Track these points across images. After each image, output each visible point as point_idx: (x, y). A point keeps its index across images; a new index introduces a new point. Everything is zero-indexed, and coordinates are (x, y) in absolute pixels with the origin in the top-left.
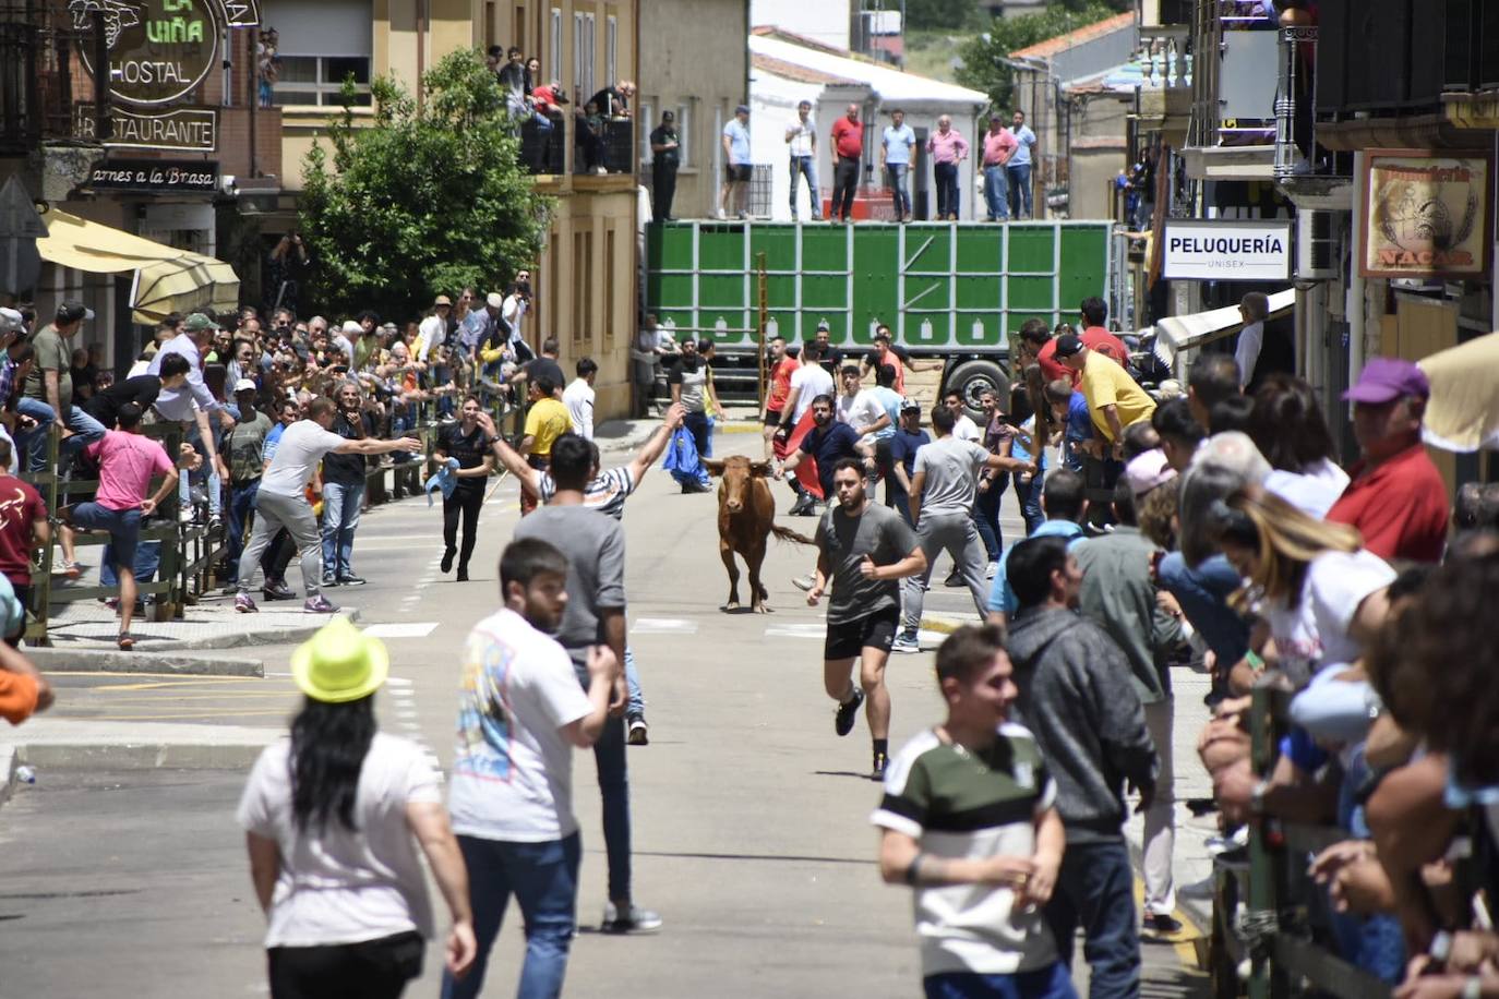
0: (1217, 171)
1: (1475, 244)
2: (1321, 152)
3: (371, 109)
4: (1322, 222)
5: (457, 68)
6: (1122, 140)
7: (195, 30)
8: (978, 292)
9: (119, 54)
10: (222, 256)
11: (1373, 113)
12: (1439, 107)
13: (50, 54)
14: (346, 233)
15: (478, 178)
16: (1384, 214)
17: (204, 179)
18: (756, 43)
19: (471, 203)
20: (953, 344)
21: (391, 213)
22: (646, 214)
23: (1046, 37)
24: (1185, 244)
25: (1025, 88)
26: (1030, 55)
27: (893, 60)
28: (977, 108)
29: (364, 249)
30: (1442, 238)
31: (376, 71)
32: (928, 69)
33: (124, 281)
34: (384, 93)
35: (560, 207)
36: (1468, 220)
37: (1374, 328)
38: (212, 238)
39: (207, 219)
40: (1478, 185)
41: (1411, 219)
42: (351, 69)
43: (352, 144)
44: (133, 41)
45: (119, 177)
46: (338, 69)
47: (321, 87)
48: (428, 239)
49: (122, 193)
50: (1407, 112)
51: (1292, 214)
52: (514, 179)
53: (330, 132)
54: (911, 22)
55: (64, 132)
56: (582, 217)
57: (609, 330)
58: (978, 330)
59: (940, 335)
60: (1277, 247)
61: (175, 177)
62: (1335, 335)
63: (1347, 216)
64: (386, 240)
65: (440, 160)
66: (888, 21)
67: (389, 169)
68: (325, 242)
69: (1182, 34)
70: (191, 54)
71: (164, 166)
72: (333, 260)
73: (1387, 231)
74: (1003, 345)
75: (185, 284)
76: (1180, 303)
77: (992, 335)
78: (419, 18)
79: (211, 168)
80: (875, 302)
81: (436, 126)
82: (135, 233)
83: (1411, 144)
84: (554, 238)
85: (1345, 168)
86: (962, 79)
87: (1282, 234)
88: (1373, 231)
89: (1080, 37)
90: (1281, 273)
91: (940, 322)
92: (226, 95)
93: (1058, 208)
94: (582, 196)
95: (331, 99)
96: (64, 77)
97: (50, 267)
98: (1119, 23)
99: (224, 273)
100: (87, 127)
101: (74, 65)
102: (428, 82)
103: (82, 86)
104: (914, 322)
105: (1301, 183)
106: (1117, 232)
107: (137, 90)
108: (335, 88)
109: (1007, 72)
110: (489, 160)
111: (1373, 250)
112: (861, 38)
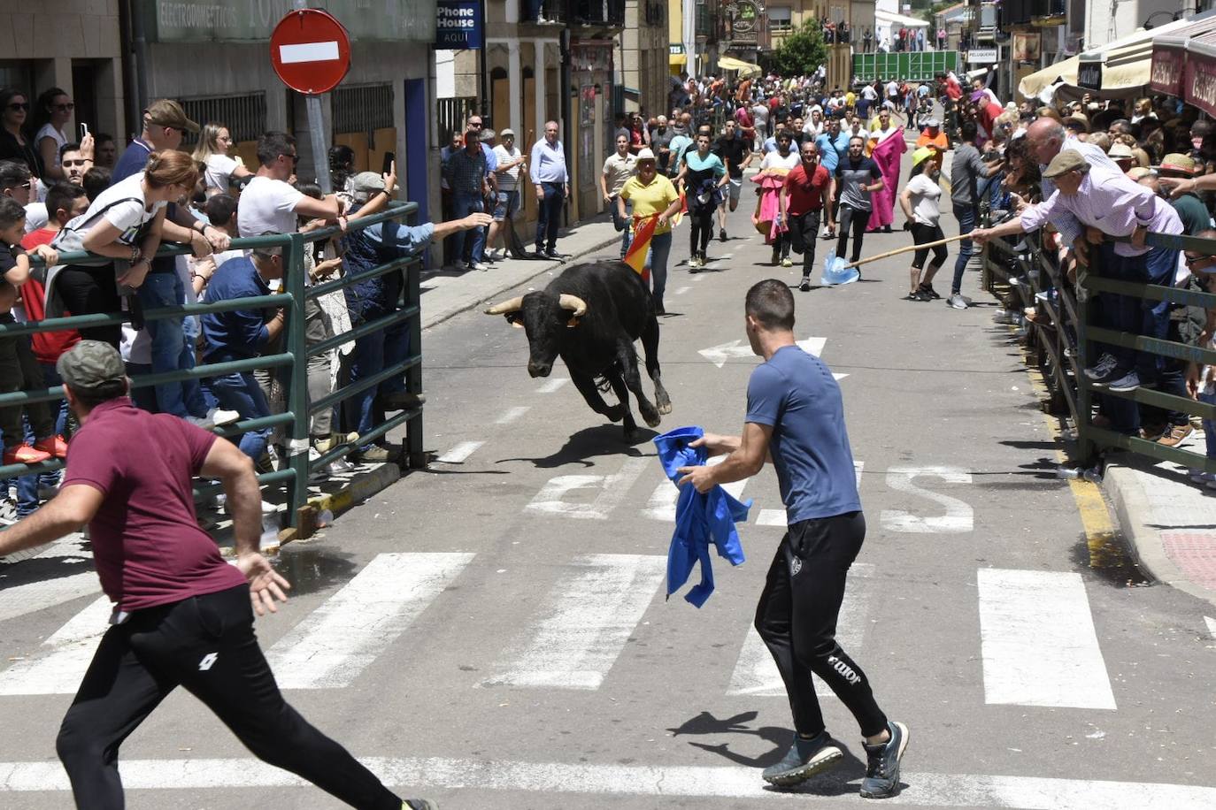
0: (979, 38)
1: (1037, 53)
2: (1004, 33)
3: (791, 31)
4: (1003, 49)
5: (809, 21)
6: (960, 32)
7: (752, 15)
8: (927, 68)
9: (736, 21)
10: (758, 65)
11: (1016, 23)
12: (1030, 22)
13: (721, 21)
14: (786, 59)
15: (814, 45)
16: (1017, 46)
17: (753, 48)
18: (877, 14)
19: (813, 51)
20: (921, 79)
21: (795, 54)
22: (852, 52)
23: (944, 9)
24: (973, 55)
25: (938, 21)
26: (939, 14)
27: (908, 16)
28: (927, 26)
29: (789, 62)
30: (1029, 51)
31: (792, 22)
32: (917, 17)
33: (737, 71)
34: (794, 27)
35: (833, 51)
36: (1036, 46)
37: (1015, 72)
38: (756, 61)
39: (755, 57)
40: (1038, 39)
41: (1023, 48)
42: (786, 22)
43: (787, 39)
44: (739, 18)
45: (736, 48)
46: (784, 22)
47: (780, 26)
48: (802, 59)
49: (737, 51)
50: (1022, 23)
51: (997, 46)
52: (823, 45)
53: (782, 36)
54: (912, 7)
55: (724, 38)
56: (838, 53)
57: (844, 78)
58: (927, 76)
59: (918, 78)
60: (994, 54)
61: (748, 47)
62: (1006, 74)
63: (1009, 47)
64: (794, 60)
65: (806, 41)
66: (907, 7)
67: (795, 44)
68: (781, 61)
69: (973, 7)
70: (751, 20)
71: (745, 45)
72: (783, 65)
73: (1018, 50)
74: (933, 79)
75: (750, 71)
76: (972, 68)
77: (930, 77)
78: (801, 10)
79: (755, 45)
80: (904, 71)
81: (805, 34)
82: (739, 59)
83: (1023, 30)
84: (832, 59)
85: (1009, 36)
86: (924, 19)
87: (995, 52)
88: (1015, 50)
89: (951, 9)
90: (995, 61)
91: (918, 74)
92: (759, 29)
93: (946, 48)
94: (838, 49)
95: (782, 29)
96: (724, 27)
97: (721, 69)
98: (960, 5)
99: (758, 68)
100: (729, 37)
101: (726, 23)
102: (803, 25)
103: (728, 28)
104: (912, 75)
105: (998, 39)
106: (959, 53)
107: (740, 28)
108: (783, 26)
109: (934, 18)
110: (817, 41)
111: (1015, 54)
112: (901, 11)
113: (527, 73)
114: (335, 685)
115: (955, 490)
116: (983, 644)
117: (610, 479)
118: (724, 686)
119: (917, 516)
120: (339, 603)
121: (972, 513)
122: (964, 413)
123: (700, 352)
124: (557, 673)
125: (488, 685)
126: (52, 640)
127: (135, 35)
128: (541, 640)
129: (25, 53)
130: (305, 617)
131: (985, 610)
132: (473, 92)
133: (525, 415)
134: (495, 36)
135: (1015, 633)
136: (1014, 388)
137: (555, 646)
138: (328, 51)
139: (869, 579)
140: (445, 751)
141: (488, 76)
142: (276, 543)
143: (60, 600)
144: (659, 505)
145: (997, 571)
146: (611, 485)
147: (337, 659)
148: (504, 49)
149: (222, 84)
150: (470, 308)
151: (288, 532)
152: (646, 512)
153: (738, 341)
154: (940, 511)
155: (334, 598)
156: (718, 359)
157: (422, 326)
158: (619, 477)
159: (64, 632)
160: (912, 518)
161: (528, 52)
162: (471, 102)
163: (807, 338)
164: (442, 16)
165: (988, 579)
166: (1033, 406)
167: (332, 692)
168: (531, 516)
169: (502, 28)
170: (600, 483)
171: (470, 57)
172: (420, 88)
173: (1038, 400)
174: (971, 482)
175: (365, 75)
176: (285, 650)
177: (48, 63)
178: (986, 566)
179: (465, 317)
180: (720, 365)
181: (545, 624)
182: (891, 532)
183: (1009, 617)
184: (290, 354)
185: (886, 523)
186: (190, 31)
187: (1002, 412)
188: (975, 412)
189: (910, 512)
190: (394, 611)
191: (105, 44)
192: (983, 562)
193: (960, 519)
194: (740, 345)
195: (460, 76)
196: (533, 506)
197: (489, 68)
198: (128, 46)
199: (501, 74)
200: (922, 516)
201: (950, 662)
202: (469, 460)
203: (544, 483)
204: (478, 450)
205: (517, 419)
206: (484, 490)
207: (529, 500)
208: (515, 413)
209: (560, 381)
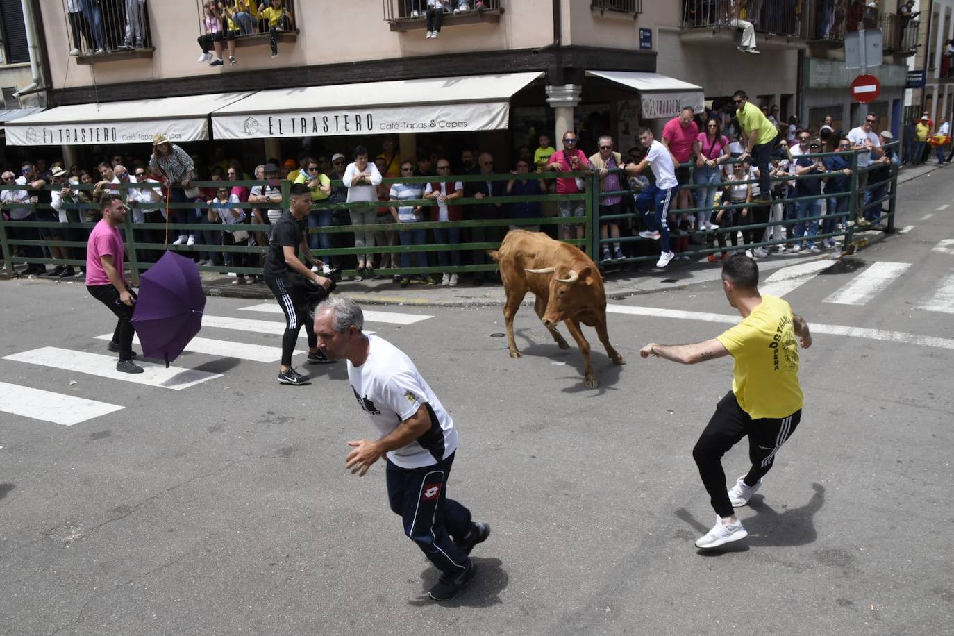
113: (940, 96)
114: (860, 304)
120: (862, 277)
124: (943, 308)
125: (916, 309)
126: (766, 281)
127: (802, 86)
128: (937, 295)
129: (766, 94)
130: (849, 281)
132: (919, 103)
133: (932, 217)
134: (928, 83)
137: (943, 298)
138: (872, 88)
140: (899, 330)
141: (925, 98)
142: (839, 256)
147: (861, 296)
148: (932, 88)
149: (829, 102)
150: (911, 179)
151: (844, 252)
155: (860, 275)
157: (898, 183)
159: (769, 279)
161: (941, 88)
162: (917, 107)
164: (910, 77)
167: (860, 306)
168: (934, 253)
169: (932, 80)
171: (919, 91)
172: (897, 103)
175: (880, 98)
176: (842, 291)
177: (772, 96)
179: (909, 183)
181: (939, 290)
184: (850, 192)
186: (820, 84)
190: (881, 281)
191: (792, 89)
195: (914, 98)
196: (935, 249)
197: (926, 95)
198: (799, 90)
199: (930, 97)
202: (910, 232)
203: (939, 241)
204: (913, 229)
205: (928, 219)
206: (916, 242)
207: (933, 247)
208: (928, 216)
209: (947, 206)
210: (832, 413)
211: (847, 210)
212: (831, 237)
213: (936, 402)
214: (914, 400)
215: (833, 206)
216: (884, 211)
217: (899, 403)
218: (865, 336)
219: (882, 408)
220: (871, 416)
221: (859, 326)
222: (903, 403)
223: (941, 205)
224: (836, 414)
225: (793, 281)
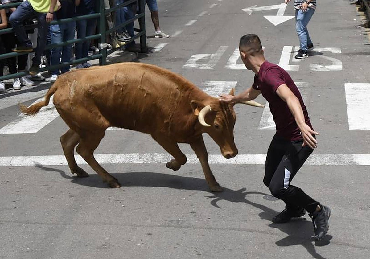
115: (336, 56)
116: (348, 109)
117: (213, 55)
118: (257, 126)
119: (323, 65)
121: (342, 64)
122: (337, 29)
123: (243, 10)
131: (347, 97)
133: (181, 34)
135: (359, 105)
136: (355, 20)
139: (306, 88)
143: (23, 101)
144: (231, 64)
145: (351, 84)
146: (213, 57)
152: (226, 66)
153: (256, 6)
154: (331, 63)
156: (249, 12)
158: (216, 54)
160: (321, 66)
163: (280, 4)
165: (348, 86)
166: (362, 26)
168: (185, 69)
170: (210, 57)
173: (364, 23)
174: (341, 53)
178: (348, 82)
180: (250, 14)
182: (314, 71)
183: (356, 99)
184: (100, 14)
185: (311, 68)
187: (350, 28)
188: (342, 29)
189: (320, 64)
192: (347, 81)
193: (338, 66)
194: (257, 7)
196: (186, 65)
200: (324, 65)
201: (336, 116)
202: (162, 50)
203: (189, 57)
204: (165, 46)
205: (179, 35)
206: (168, 60)
207: (184, 63)
208: (178, 33)
209: (193, 21)
210: (100, 248)
211: (97, 33)
212: (85, 61)
213: (198, 220)
214: (178, 221)
215: (84, 30)
216: (136, 30)
217: (165, 226)
218: (127, 162)
219: (149, 234)
220: (139, 244)
221: (121, 151)
222: (168, 226)
223: (188, 21)
224: (105, 248)
225: (51, 111)
